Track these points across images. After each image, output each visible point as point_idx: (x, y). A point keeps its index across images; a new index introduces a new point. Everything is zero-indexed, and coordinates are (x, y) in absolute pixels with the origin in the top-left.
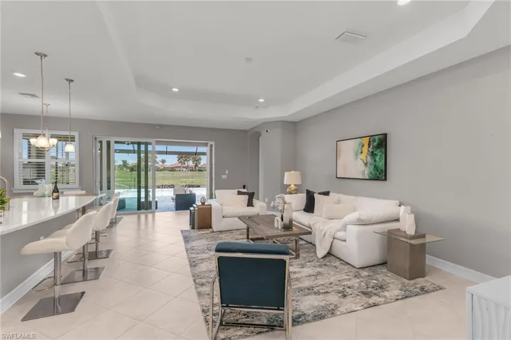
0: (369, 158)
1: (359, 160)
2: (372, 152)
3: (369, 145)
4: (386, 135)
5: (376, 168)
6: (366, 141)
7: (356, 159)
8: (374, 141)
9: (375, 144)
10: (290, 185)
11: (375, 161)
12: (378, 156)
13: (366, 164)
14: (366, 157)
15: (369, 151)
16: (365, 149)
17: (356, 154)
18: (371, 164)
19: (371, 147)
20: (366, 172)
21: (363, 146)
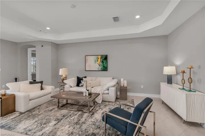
0: (101, 63)
1: (96, 63)
2: (102, 61)
3: (101, 58)
4: (107, 55)
5: (104, 66)
6: (100, 57)
7: (95, 63)
8: (103, 57)
9: (104, 58)
10: (63, 75)
11: (103, 64)
12: (105, 63)
13: (100, 65)
14: (100, 63)
15: (101, 60)
16: (99, 60)
17: (95, 61)
18: (102, 65)
19: (102, 59)
20: (100, 68)
21: (98, 59)
